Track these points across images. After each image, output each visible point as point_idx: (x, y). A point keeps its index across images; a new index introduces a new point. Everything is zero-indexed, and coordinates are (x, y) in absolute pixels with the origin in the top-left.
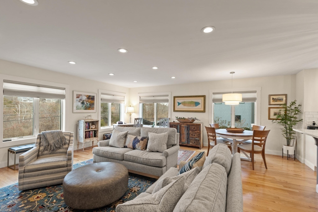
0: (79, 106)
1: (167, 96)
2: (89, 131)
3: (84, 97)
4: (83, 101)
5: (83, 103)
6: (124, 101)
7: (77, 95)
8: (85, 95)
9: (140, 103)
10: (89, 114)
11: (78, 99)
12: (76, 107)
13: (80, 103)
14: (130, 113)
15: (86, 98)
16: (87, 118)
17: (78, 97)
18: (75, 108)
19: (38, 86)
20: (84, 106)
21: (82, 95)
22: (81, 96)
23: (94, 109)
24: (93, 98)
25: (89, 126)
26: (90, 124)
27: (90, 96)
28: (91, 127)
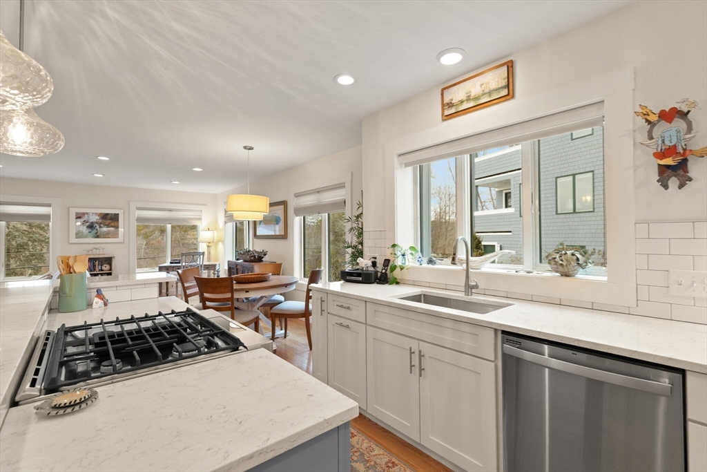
0: (82, 232)
3: (94, 216)
4: (92, 223)
5: (91, 226)
6: (200, 219)
7: (77, 214)
8: (96, 214)
9: (225, 222)
10: (97, 246)
11: (81, 220)
12: (76, 234)
13: (85, 227)
14: (211, 243)
15: (98, 218)
16: (91, 252)
18: (73, 234)
20: (94, 232)
21: (87, 214)
22: (86, 216)
23: (118, 237)
24: (115, 218)
25: (94, 266)
26: (97, 263)
27: (107, 214)
28: (98, 268)
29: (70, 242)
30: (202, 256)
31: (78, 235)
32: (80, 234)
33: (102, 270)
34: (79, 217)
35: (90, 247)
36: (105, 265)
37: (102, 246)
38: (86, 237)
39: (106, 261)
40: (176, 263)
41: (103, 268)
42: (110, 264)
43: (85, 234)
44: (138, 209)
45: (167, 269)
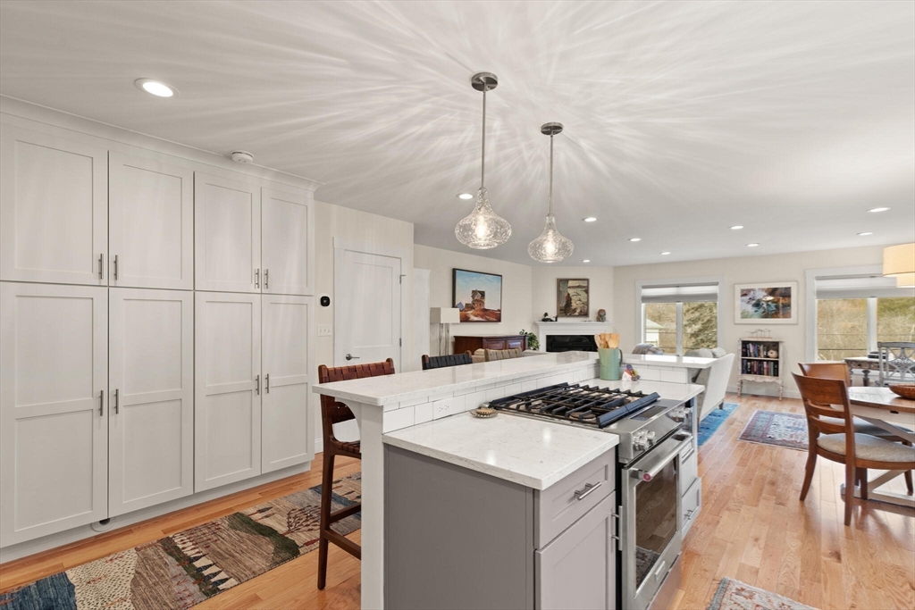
0: (748, 312)
2: (761, 361)
3: (761, 292)
4: (759, 301)
5: (757, 305)
7: (742, 290)
8: (763, 289)
10: (762, 328)
11: (747, 298)
12: (742, 314)
13: (750, 306)
15: (766, 294)
16: (755, 335)
17: (745, 295)
18: (738, 315)
20: (762, 310)
21: (753, 290)
22: (752, 292)
23: (790, 317)
24: (786, 293)
25: (759, 351)
26: (761, 347)
27: (776, 289)
28: (763, 353)
29: (736, 322)
31: (745, 315)
33: (768, 357)
34: (744, 294)
35: (753, 328)
36: (771, 351)
37: (769, 327)
38: (751, 317)
39: (772, 346)
41: (769, 354)
42: (777, 350)
43: (751, 314)
44: (819, 278)
45: (859, 365)
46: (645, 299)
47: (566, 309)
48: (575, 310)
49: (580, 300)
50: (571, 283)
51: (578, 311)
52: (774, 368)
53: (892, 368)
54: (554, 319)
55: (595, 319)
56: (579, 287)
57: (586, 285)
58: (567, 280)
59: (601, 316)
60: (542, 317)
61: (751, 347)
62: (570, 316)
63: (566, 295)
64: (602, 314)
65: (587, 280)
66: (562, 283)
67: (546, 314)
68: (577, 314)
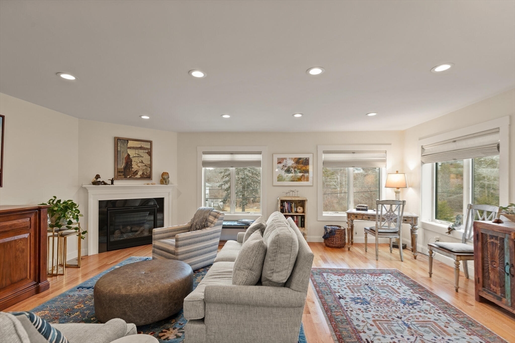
0: (282, 176)
1: (496, 131)
2: (293, 216)
3: (290, 161)
4: (289, 167)
5: (288, 170)
6: (384, 161)
7: (278, 159)
8: (292, 159)
9: (423, 163)
10: (293, 189)
11: (281, 165)
12: (278, 178)
13: (284, 171)
14: (398, 188)
15: (293, 163)
16: (288, 194)
17: (280, 163)
18: (275, 178)
19: (232, 153)
20: (291, 175)
21: (285, 159)
22: (285, 161)
23: (308, 180)
24: (306, 162)
25: (291, 207)
26: (293, 205)
27: (300, 159)
28: (294, 210)
29: (274, 185)
30: (402, 206)
32: (280, 178)
33: (297, 212)
35: (288, 189)
36: (299, 207)
37: (297, 189)
38: (285, 180)
39: (299, 203)
40: (362, 210)
41: (298, 210)
42: (304, 207)
43: (284, 177)
44: (325, 152)
45: (356, 217)
46: (206, 164)
47: (125, 171)
48: (136, 173)
49: (142, 162)
50: (131, 144)
51: (140, 173)
52: (301, 221)
53: (383, 220)
54: (109, 182)
55: (159, 182)
56: (141, 148)
57: (149, 147)
58: (127, 140)
59: (164, 179)
60: (93, 179)
61: (286, 205)
62: (131, 178)
63: (126, 155)
64: (165, 177)
65: (151, 142)
66: (119, 142)
67: (98, 176)
68: (138, 176)
